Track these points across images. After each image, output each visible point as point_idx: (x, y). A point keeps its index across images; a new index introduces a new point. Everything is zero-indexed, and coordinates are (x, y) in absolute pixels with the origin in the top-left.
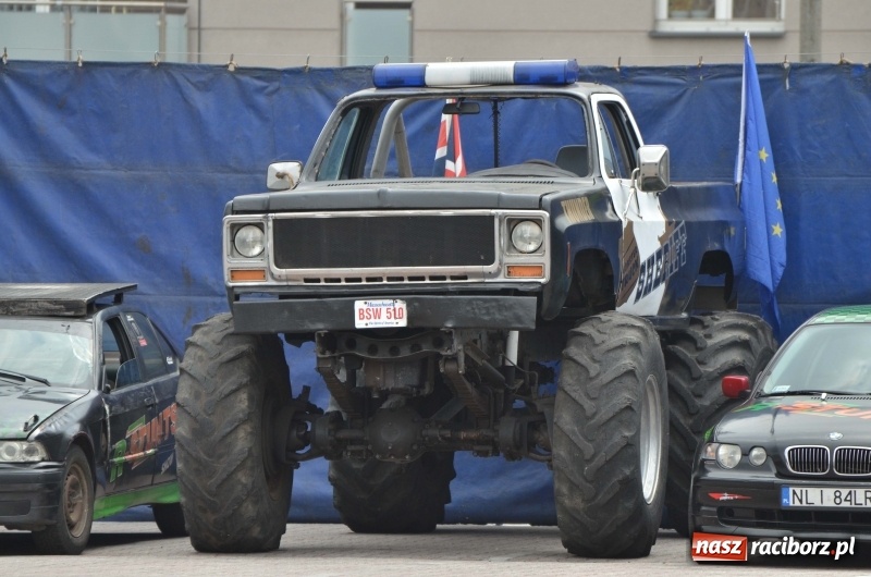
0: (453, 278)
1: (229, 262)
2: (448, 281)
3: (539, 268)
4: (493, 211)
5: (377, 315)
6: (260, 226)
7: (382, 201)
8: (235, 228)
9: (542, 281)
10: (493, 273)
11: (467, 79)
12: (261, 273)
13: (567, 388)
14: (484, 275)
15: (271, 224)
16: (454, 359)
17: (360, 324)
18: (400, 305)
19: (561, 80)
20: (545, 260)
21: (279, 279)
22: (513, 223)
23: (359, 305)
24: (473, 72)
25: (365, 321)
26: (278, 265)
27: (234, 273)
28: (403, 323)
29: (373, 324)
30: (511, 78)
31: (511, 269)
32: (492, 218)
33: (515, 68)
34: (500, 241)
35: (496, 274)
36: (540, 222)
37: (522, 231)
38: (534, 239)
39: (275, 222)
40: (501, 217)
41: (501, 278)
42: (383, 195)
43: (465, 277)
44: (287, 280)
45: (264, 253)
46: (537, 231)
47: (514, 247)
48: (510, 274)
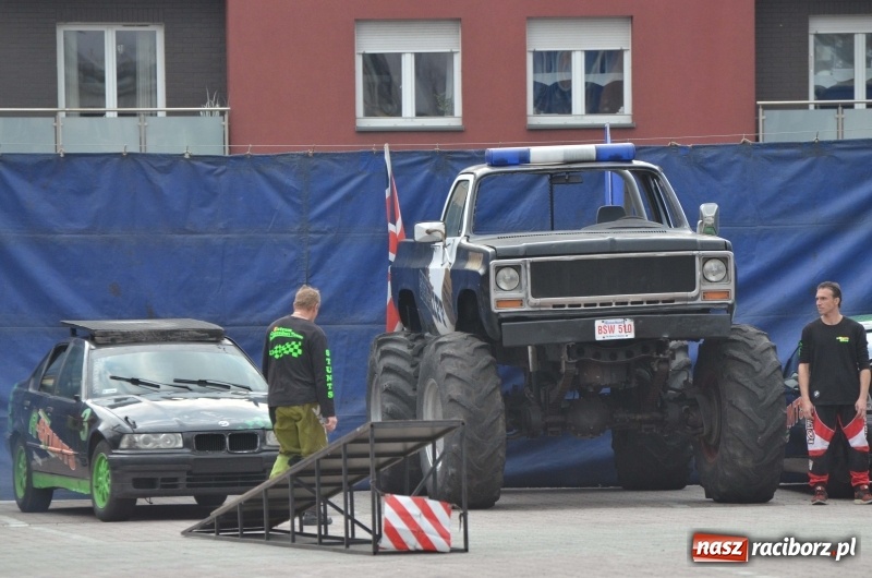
0: (664, 302)
1: (495, 295)
2: (660, 304)
3: (727, 293)
4: (695, 252)
5: (612, 330)
6: (517, 268)
7: (612, 246)
8: (499, 268)
9: (730, 302)
10: (695, 296)
11: (561, 158)
12: (520, 302)
13: (740, 380)
14: (687, 299)
15: (528, 266)
17: (599, 337)
18: (629, 322)
19: (625, 157)
20: (731, 287)
21: (535, 306)
22: (706, 259)
23: (598, 323)
24: (565, 153)
25: (603, 335)
26: (534, 295)
27: (499, 302)
28: (631, 335)
29: (609, 336)
30: (594, 156)
31: (705, 294)
32: (693, 257)
33: (598, 150)
34: (698, 274)
35: (695, 298)
36: (724, 260)
37: (710, 265)
38: (719, 271)
39: (532, 263)
40: (700, 256)
41: (699, 301)
42: (613, 242)
43: (672, 301)
44: (540, 306)
45: (519, 287)
46: (722, 266)
47: (705, 278)
48: (704, 298)
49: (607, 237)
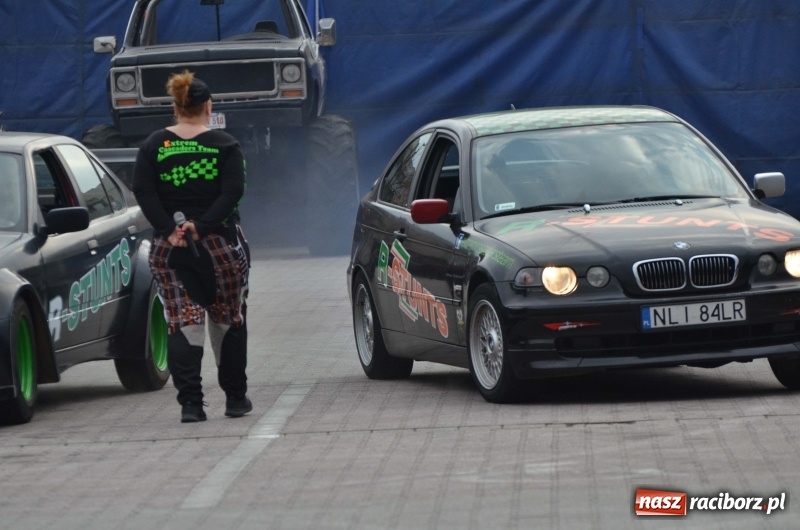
0: (250, 99)
1: (115, 96)
2: (247, 101)
3: (300, 92)
4: (273, 59)
6: (132, 73)
7: (207, 55)
8: (117, 75)
9: (303, 98)
10: (273, 95)
12: (135, 101)
14: (268, 96)
15: (140, 72)
18: (221, 116)
20: (303, 86)
21: (146, 104)
22: (284, 65)
26: (146, 95)
27: (119, 101)
28: (223, 126)
31: (284, 93)
32: (272, 63)
34: (277, 76)
35: (275, 96)
36: (298, 65)
37: (288, 70)
38: (294, 74)
39: (143, 70)
40: (277, 63)
41: (278, 98)
42: (207, 52)
43: (257, 98)
44: (151, 103)
45: (134, 89)
46: (296, 69)
47: (283, 79)
48: (283, 95)
49: (202, 48)
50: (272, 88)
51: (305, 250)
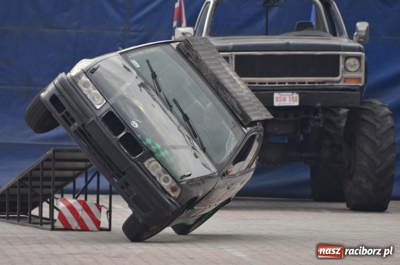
0: (319, 83)
2: (317, 84)
3: (359, 79)
4: (340, 53)
5: (285, 100)
7: (287, 47)
9: (361, 85)
14: (334, 82)
15: (234, 57)
16: (319, 120)
17: (276, 104)
18: (296, 95)
20: (362, 75)
22: (347, 57)
23: (276, 95)
25: (279, 103)
28: (297, 104)
29: (282, 104)
31: (346, 80)
32: (338, 56)
34: (342, 66)
35: (339, 81)
36: (359, 58)
37: (350, 61)
38: (355, 65)
39: (236, 56)
40: (343, 56)
41: (341, 83)
42: (288, 44)
43: (324, 82)
46: (357, 62)
47: (346, 69)
48: (345, 82)
49: (284, 41)
50: (337, 75)
51: (343, 205)
